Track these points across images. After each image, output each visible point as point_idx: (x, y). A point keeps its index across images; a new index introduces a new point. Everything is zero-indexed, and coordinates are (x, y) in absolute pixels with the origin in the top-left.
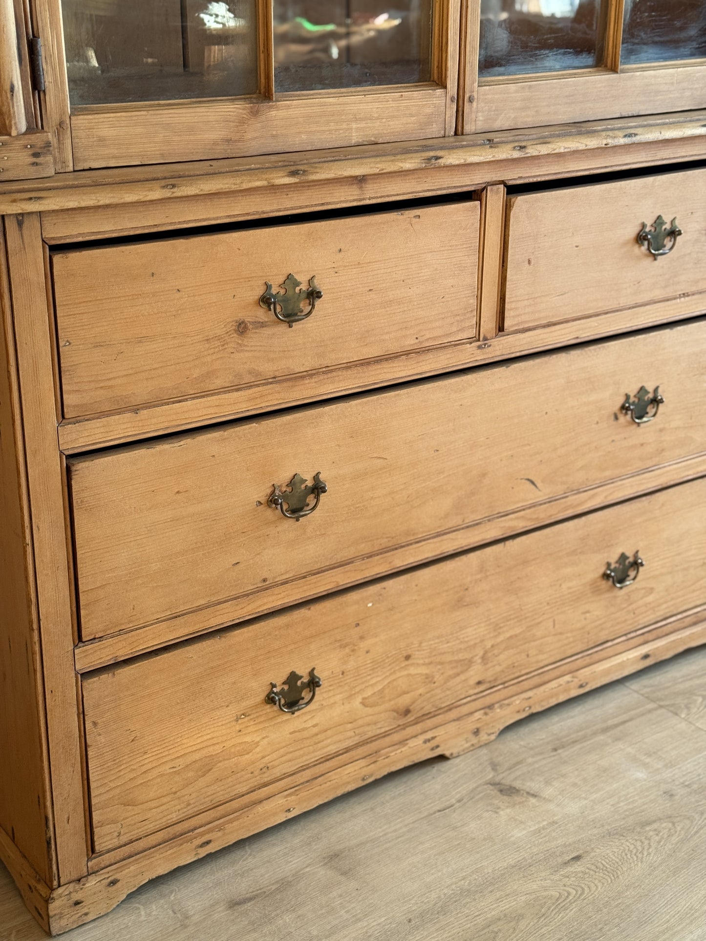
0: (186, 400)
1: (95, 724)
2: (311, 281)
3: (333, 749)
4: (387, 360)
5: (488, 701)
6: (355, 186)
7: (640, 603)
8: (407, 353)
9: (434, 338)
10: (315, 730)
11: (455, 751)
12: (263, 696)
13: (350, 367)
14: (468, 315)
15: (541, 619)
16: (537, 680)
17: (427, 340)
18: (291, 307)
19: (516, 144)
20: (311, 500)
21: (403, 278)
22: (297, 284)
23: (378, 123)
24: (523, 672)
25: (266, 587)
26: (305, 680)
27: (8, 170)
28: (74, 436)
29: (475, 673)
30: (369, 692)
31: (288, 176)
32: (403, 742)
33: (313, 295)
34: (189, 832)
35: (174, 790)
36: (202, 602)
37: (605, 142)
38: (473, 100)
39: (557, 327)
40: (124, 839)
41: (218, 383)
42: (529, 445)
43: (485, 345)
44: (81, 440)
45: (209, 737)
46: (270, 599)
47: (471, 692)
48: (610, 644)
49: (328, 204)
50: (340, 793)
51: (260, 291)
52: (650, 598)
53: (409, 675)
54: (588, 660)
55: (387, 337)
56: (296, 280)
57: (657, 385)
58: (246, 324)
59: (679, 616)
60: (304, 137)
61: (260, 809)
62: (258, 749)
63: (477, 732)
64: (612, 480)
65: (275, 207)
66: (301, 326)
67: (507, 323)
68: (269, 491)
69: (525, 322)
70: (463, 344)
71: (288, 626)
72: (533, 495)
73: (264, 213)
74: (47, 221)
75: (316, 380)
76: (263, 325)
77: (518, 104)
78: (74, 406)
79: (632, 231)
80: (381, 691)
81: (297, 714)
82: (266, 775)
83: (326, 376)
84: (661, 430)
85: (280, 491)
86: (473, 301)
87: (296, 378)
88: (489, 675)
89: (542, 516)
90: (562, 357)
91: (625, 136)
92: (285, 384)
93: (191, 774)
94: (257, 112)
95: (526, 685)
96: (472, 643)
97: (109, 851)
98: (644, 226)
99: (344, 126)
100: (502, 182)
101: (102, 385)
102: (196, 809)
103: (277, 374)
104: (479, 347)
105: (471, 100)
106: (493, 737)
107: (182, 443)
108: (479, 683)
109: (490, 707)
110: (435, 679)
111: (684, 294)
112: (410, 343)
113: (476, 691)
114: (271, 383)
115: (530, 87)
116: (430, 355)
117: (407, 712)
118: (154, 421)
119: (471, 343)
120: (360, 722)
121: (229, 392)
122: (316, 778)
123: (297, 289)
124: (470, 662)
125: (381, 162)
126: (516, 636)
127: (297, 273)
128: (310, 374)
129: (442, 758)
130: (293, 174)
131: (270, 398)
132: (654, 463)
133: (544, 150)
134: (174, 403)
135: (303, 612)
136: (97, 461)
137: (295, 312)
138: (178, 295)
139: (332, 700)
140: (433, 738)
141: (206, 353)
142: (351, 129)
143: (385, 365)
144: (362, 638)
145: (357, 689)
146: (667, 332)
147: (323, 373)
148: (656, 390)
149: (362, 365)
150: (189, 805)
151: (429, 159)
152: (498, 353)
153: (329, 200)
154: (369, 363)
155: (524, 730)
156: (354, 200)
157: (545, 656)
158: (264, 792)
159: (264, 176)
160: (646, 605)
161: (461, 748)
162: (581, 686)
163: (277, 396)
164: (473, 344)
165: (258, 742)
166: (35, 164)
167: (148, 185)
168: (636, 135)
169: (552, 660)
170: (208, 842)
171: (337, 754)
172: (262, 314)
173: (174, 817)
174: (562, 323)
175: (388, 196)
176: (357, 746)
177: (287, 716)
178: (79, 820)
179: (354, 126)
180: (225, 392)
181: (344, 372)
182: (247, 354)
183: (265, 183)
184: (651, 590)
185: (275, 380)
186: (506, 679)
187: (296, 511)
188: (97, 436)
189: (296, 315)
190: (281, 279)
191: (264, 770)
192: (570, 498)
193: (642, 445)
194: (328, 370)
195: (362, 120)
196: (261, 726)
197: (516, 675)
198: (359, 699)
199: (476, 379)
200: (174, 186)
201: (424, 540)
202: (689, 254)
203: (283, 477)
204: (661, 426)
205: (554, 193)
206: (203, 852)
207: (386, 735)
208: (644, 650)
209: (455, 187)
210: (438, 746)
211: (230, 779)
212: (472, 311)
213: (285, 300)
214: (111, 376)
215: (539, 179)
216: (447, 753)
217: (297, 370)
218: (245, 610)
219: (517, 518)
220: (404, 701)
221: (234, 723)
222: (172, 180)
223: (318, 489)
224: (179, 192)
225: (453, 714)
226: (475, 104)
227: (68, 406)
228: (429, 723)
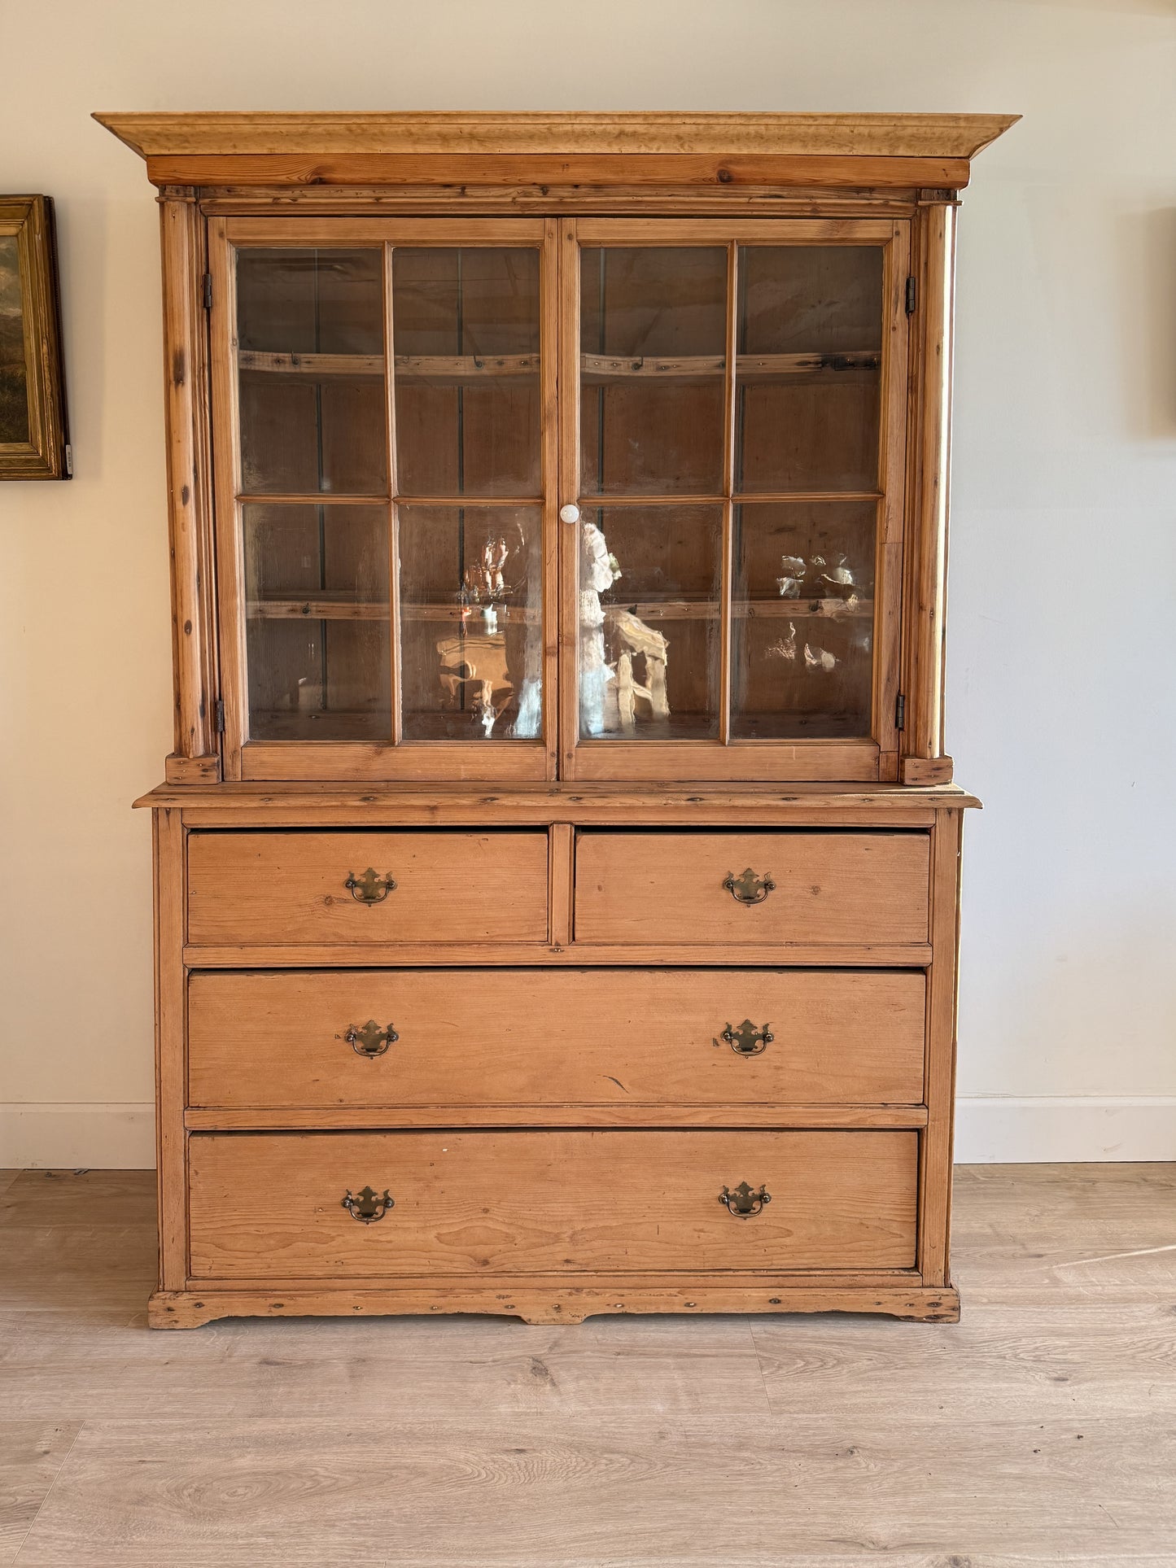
0: (282, 946)
1: (197, 1173)
2: (388, 875)
3: (407, 1269)
4: (459, 945)
5: (577, 1282)
6: (426, 812)
7: (774, 1242)
8: (479, 943)
9: (506, 936)
10: (389, 1246)
11: (534, 1318)
12: (340, 1199)
13: (424, 945)
14: (540, 922)
15: (641, 1221)
16: (635, 1281)
17: (498, 936)
18: (370, 891)
19: (575, 795)
20: (383, 1043)
21: (473, 884)
22: (377, 876)
23: (484, 767)
24: (621, 1268)
25: (342, 1107)
26: (381, 1197)
27: (184, 778)
28: (195, 956)
29: (562, 1251)
30: (445, 1231)
31: (360, 800)
32: (479, 1290)
33: (389, 885)
34: (270, 1290)
35: (257, 1249)
36: (285, 1103)
37: (664, 802)
38: (572, 756)
39: (637, 947)
40: (214, 1274)
41: (308, 938)
42: (610, 1046)
43: (558, 949)
44: (199, 960)
45: (289, 1216)
46: (348, 1118)
47: (559, 1267)
48: (731, 1273)
49: (403, 822)
50: (408, 1311)
51: (346, 877)
52: (787, 1241)
53: (486, 1227)
54: (702, 1281)
55: (458, 927)
56: (374, 872)
57: (768, 1022)
58: (332, 899)
59: (826, 1273)
60: (419, 771)
61: (331, 1296)
62: (333, 1243)
63: (558, 1308)
64: (720, 1104)
65: (359, 820)
66: (379, 907)
67: (577, 936)
68: (347, 1029)
69: (598, 937)
70: (536, 945)
71: (364, 1146)
72: (618, 1095)
73: (349, 823)
74: (186, 814)
75: (392, 950)
76: (346, 901)
77: (617, 763)
78: (196, 935)
79: (720, 878)
80: (458, 1233)
81: (370, 1225)
82: (340, 1269)
83: (401, 948)
84: (777, 1068)
85: (356, 1031)
86: (543, 912)
87: (375, 946)
88: (579, 1256)
89: (632, 1117)
90: (646, 975)
91: (689, 800)
92: (364, 948)
93: (272, 1242)
94: (381, 753)
95: (625, 1282)
96: (559, 1219)
97: (204, 1279)
98: (731, 875)
99: (454, 767)
100: (570, 823)
101: (217, 924)
102: (275, 1273)
103: (357, 940)
104: (552, 950)
105: (570, 756)
106: (578, 1320)
107: (274, 977)
108: (568, 1261)
109: (578, 1290)
110: (516, 1242)
111: (791, 942)
112: (481, 935)
113: (565, 1268)
114: (353, 945)
115: (629, 751)
116: (500, 948)
117: (485, 1263)
118: (255, 956)
119: (543, 945)
120: (435, 1254)
121: (317, 946)
122: (389, 1290)
123: (376, 880)
124: (557, 1238)
125: (441, 797)
126: (611, 1228)
127: (377, 868)
128: (388, 944)
129: (517, 1319)
130: (365, 799)
131: (351, 956)
132: (772, 1100)
133: (599, 802)
134: (272, 946)
135: (379, 1137)
136: (208, 977)
137: (374, 896)
138: (278, 871)
139: (407, 1225)
140: (508, 1297)
141: (298, 915)
142: (460, 769)
143: (457, 949)
144: (436, 1178)
145: (432, 1223)
146: (774, 974)
147: (400, 946)
148: (765, 1027)
149: (435, 945)
150: (269, 1267)
151: (485, 799)
152: (572, 959)
153: (404, 819)
154: (442, 945)
155: (614, 1326)
156: (426, 822)
157: (647, 1260)
158: (339, 1283)
159: (341, 799)
160: (782, 1246)
161: (540, 1318)
162: (688, 1305)
163: (357, 956)
164: (544, 947)
165: (333, 1237)
166: (203, 776)
167: (252, 797)
168: (701, 799)
169: (658, 1267)
170: (281, 1305)
171: (410, 1276)
172: (346, 894)
173: (258, 1273)
174: (640, 945)
175: (458, 822)
176: (432, 1275)
177: (363, 1224)
178: (181, 1244)
179: (462, 767)
180: (314, 946)
181: (418, 948)
182: (332, 920)
183: (339, 803)
184: (789, 1233)
185: (356, 943)
186: (600, 1268)
187: (371, 1050)
188: (211, 959)
189: (374, 898)
190: (363, 871)
191: (339, 1263)
192: (666, 1109)
193: (753, 1077)
194: (403, 944)
195: (470, 763)
196: (337, 1224)
197: (613, 1268)
198: (434, 1233)
199: (549, 976)
200: (270, 799)
201: (501, 1107)
202: (792, 907)
203: (360, 1020)
204: (778, 1064)
205: (622, 836)
206: (276, 1312)
207: (461, 1276)
208: (775, 1293)
209: (521, 821)
210: (513, 1307)
211: (306, 1260)
212: (542, 920)
213: (364, 886)
214: (225, 919)
215: (607, 824)
216: (525, 1317)
217: (376, 940)
218: (324, 1121)
219: (602, 1112)
220: (483, 1251)
221: (312, 1213)
222: (269, 796)
223: (390, 1036)
224: (270, 803)
225: (537, 1282)
226: (574, 760)
227: (191, 935)
228: (511, 1281)
